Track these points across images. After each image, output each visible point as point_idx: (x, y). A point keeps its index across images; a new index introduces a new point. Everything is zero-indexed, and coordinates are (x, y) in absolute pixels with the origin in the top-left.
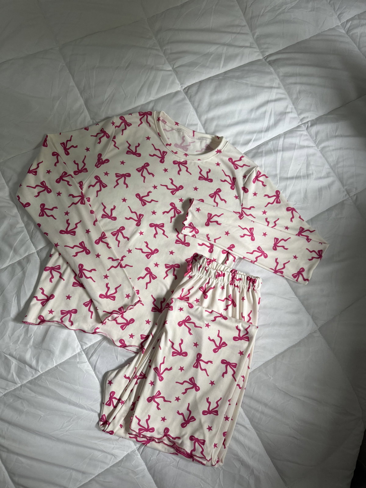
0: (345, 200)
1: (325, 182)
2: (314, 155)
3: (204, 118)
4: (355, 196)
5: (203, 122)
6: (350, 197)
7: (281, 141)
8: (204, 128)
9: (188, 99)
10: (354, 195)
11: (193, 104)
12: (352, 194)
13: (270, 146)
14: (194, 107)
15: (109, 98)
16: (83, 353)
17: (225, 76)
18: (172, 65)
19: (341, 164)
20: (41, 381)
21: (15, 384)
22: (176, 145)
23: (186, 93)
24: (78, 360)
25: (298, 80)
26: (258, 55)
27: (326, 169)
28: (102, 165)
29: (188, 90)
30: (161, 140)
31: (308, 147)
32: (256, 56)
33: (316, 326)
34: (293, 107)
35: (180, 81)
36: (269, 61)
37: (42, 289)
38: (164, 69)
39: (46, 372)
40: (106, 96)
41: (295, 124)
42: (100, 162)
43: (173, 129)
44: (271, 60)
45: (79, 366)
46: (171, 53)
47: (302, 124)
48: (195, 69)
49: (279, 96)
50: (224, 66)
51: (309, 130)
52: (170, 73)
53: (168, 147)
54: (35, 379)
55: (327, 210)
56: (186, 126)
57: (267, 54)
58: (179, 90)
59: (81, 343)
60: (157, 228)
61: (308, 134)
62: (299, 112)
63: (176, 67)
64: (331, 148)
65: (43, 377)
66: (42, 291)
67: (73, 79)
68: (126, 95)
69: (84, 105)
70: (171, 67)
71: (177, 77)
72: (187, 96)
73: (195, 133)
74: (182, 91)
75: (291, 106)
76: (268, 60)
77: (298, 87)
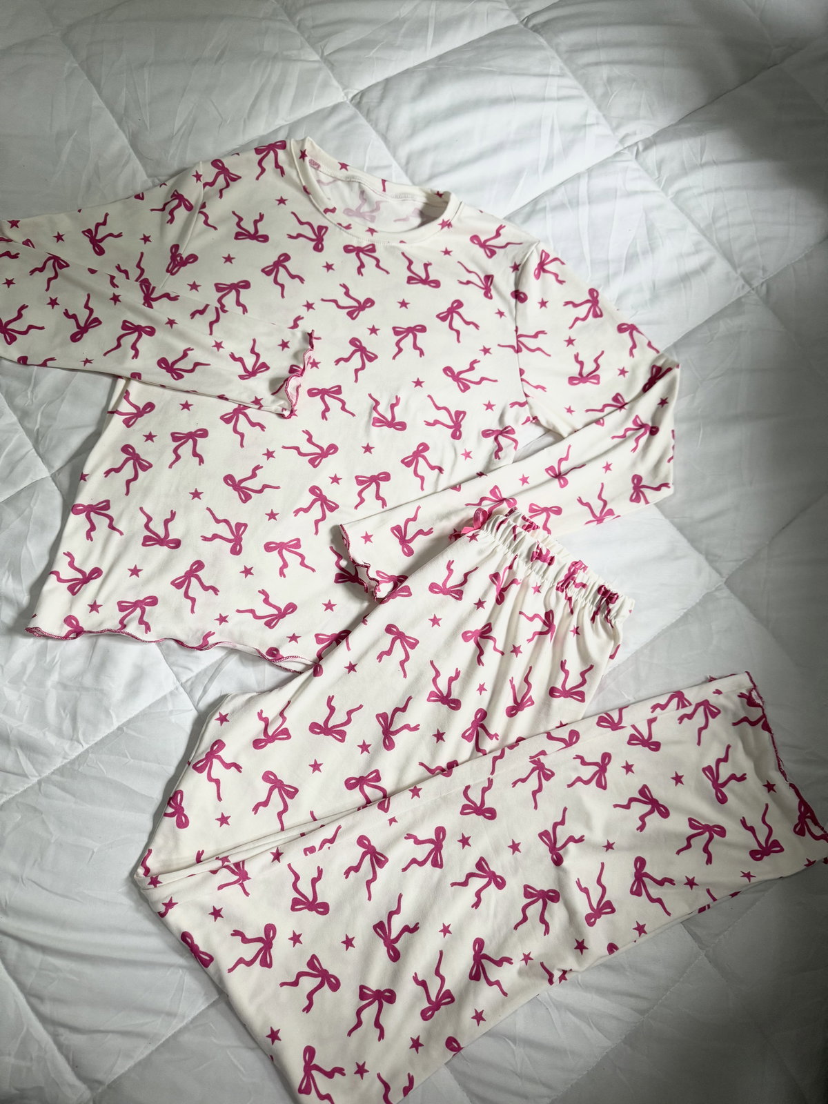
0: (742, 297)
1: (693, 263)
2: (660, 207)
3: (403, 152)
4: (764, 288)
5: (403, 161)
6: (753, 289)
7: (583, 185)
8: (406, 172)
9: (364, 116)
10: (762, 284)
11: (375, 126)
12: (756, 283)
13: (559, 197)
14: (377, 131)
15: (184, 127)
16: (181, 689)
17: (441, 62)
18: (320, 51)
19: (722, 222)
20: (85, 765)
21: (25, 779)
22: (348, 212)
23: (358, 105)
24: (170, 707)
25: (603, 55)
26: (508, 17)
27: (691, 236)
28: (182, 268)
29: (361, 98)
30: (311, 201)
31: (644, 192)
32: (503, 19)
33: (718, 575)
34: (601, 114)
35: (340, 82)
36: (534, 26)
37: (69, 554)
38: (303, 58)
39: (96, 744)
40: (178, 123)
41: (609, 149)
42: (178, 261)
43: (336, 179)
44: (539, 24)
45: (173, 719)
46: (313, 27)
47: (625, 148)
48: (371, 54)
49: (564, 92)
50: (435, 42)
51: (641, 159)
52: (317, 65)
53: (329, 215)
54: (72, 762)
55: (706, 322)
56: (365, 170)
57: (527, 12)
58: (342, 101)
59: (175, 669)
60: (326, 396)
61: (639, 167)
62: (614, 124)
63: (330, 52)
64: (695, 191)
65: (90, 755)
66: (69, 559)
67: (100, 93)
68: (222, 118)
69: (129, 147)
70: (318, 53)
71: (334, 75)
72: (360, 111)
73: (386, 183)
74: (348, 102)
75: (594, 111)
76: (531, 24)
77: (605, 71)
